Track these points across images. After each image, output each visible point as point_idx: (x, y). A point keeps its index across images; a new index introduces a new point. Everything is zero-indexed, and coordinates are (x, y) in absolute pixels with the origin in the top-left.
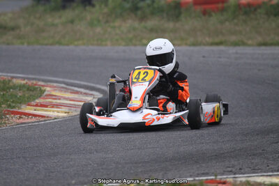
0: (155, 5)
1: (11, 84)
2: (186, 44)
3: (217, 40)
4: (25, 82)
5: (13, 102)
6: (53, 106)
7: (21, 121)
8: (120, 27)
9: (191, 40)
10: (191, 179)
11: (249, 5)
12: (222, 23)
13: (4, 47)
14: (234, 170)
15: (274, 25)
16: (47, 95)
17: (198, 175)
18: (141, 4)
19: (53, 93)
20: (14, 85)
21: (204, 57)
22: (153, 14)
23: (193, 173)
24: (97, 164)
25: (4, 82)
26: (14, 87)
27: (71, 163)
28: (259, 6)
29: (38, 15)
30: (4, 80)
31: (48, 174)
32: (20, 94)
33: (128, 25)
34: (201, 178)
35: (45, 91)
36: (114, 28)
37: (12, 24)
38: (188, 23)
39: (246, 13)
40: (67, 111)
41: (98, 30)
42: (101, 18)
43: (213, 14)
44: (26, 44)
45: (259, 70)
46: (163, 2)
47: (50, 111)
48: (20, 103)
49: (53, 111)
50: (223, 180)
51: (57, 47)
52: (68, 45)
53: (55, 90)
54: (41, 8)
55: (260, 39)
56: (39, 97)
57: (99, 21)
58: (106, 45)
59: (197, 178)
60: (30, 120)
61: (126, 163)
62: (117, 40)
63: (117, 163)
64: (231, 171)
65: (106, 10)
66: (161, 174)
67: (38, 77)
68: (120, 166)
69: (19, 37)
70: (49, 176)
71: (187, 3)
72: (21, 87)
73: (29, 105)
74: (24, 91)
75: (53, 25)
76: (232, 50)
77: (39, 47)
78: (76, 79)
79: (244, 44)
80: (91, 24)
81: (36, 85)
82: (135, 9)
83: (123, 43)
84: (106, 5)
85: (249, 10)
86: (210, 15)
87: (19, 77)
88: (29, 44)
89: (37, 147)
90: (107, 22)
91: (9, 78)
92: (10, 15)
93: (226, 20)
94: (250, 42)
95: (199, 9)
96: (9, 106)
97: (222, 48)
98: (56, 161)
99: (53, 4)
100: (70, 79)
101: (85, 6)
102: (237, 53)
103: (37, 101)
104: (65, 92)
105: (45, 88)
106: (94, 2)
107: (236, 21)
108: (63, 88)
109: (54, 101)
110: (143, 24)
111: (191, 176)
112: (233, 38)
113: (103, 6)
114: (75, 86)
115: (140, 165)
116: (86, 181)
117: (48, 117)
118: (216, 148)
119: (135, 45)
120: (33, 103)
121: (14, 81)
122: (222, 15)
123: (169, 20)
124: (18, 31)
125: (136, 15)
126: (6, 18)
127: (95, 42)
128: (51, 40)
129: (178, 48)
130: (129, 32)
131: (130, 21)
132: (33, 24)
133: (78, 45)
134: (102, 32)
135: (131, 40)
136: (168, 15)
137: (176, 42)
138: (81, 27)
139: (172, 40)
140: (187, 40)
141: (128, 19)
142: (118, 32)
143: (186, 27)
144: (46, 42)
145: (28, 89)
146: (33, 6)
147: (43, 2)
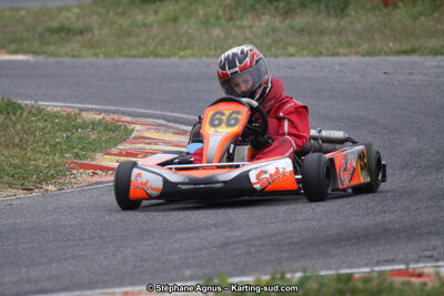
1: (79, 120)
2: (357, 53)
3: (406, 46)
4: (101, 117)
5: (82, 149)
6: (146, 154)
7: (96, 179)
8: (250, 27)
10: (367, 270)
12: (415, 18)
13: (68, 60)
14: (435, 254)
16: (136, 138)
17: (378, 263)
19: (146, 134)
20: (85, 122)
21: (385, 73)
22: (303, 5)
23: (371, 259)
24: (216, 247)
25: (68, 117)
26: (84, 126)
27: (176, 246)
29: (120, 10)
30: (68, 114)
31: (138, 264)
32: (93, 137)
33: (264, 24)
34: (383, 268)
35: (133, 130)
36: (243, 27)
37: (80, 25)
38: (360, 19)
41: (217, 32)
42: (221, 13)
43: (400, 4)
44: (101, 56)
48: (94, 151)
50: (418, 271)
51: (152, 59)
52: (168, 57)
53: (148, 130)
56: (124, 140)
57: (218, 18)
59: (377, 269)
61: (263, 245)
64: (432, 256)
67: (122, 108)
68: (253, 250)
69: (91, 45)
70: (141, 266)
72: (94, 125)
73: (107, 154)
74: (99, 132)
75: (145, 25)
76: (431, 61)
77: (123, 60)
78: (180, 113)
80: (206, 23)
81: (118, 121)
86: (396, 7)
87: (92, 110)
88: (106, 55)
89: (121, 220)
90: (231, 19)
91: (76, 110)
92: (76, 10)
93: (421, 14)
96: (77, 155)
97: (414, 58)
98: (151, 243)
100: (172, 112)
102: (438, 66)
103: (120, 147)
104: (165, 132)
105: (133, 126)
107: (436, 15)
108: (160, 125)
109: (148, 147)
110: (288, 22)
111: (366, 265)
112: (433, 43)
114: (181, 123)
115: (285, 248)
116: (200, 274)
118: (406, 219)
119: (276, 56)
120: (114, 150)
121: (84, 114)
122: (415, 5)
123: (329, 15)
124: (89, 35)
125: (276, 8)
126: (69, 14)
127: (212, 52)
128: (142, 50)
129: (344, 60)
130: (267, 34)
131: (267, 17)
132: (112, 23)
133: (185, 57)
134: (222, 36)
135: (269, 48)
136: (327, 6)
137: (341, 50)
138: (190, 27)
139: (334, 47)
140: (359, 45)
141: (264, 14)
142: (248, 35)
143: (358, 26)
144: (133, 53)
145: (106, 128)
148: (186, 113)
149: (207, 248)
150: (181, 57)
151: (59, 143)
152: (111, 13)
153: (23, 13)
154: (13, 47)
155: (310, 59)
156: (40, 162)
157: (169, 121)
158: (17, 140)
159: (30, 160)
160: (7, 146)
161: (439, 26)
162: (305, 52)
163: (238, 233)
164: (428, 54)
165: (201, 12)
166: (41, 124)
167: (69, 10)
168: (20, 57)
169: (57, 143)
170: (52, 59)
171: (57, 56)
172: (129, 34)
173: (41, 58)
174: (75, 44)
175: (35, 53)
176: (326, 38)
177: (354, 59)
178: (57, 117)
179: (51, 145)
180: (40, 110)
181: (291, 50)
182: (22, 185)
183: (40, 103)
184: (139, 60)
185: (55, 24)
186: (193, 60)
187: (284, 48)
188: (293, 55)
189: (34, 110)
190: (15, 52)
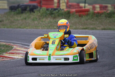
0: (60, 12)
2: (72, 29)
3: (85, 27)
4: (5, 44)
6: (17, 54)
7: (3, 60)
8: (45, 21)
9: (74, 27)
11: (98, 13)
12: (87, 20)
15: (108, 21)
16: (14, 49)
18: (53, 12)
19: (17, 48)
20: (1, 45)
21: (79, 34)
22: (59, 16)
28: (103, 13)
29: (11, 16)
32: (3, 49)
33: (48, 20)
35: (13, 47)
36: (43, 21)
37: (1, 19)
38: (73, 20)
39: (97, 16)
40: (22, 56)
41: (36, 22)
42: (37, 17)
43: (83, 16)
45: (102, 40)
46: (63, 11)
47: (15, 56)
48: (3, 52)
49: (17, 56)
51: (19, 29)
52: (23, 28)
53: (17, 47)
54: (13, 13)
55: (102, 27)
56: (11, 50)
57: (36, 19)
58: (39, 29)
60: (7, 60)
62: (44, 27)
65: (39, 14)
67: (10, 41)
69: (3, 25)
72: (3, 46)
73: (6, 53)
74: (5, 47)
75: (17, 20)
77: (11, 29)
78: (26, 43)
79: (96, 29)
80: (33, 20)
81: (10, 45)
82: (51, 14)
83: (46, 28)
84: (40, 12)
85: (98, 15)
86: (82, 17)
87: (3, 42)
88: (7, 27)
90: (40, 19)
93: (89, 19)
94: (98, 28)
95: (78, 14)
97: (87, 30)
99: (18, 11)
100: (24, 42)
101: (31, 12)
102: (93, 33)
104: (22, 48)
106: (35, 10)
107: (93, 19)
108: (21, 46)
110: (54, 20)
112: (91, 26)
113: (38, 12)
114: (26, 46)
117: (14, 58)
119: (51, 29)
120: (8, 52)
121: (1, 43)
122: (87, 17)
124: (3, 22)
125: (52, 16)
127: (35, 27)
128: (17, 26)
130: (49, 23)
131: (49, 19)
132: (9, 19)
133: (27, 28)
134: (37, 23)
135: (49, 27)
136: (65, 16)
138: (29, 21)
140: (72, 27)
141: (48, 18)
142: (44, 23)
143: (72, 22)
144: (14, 27)
145: (6, 47)
146: (9, 12)
147: (13, 10)
148: (27, 43)
150: (26, 29)
152: (9, 17)
157: (23, 45)
161: (93, 22)
164: (90, 29)
165: (32, 17)
172: (13, 22)
181: (55, 27)
184: (15, 29)
186: (29, 29)
188: (55, 29)
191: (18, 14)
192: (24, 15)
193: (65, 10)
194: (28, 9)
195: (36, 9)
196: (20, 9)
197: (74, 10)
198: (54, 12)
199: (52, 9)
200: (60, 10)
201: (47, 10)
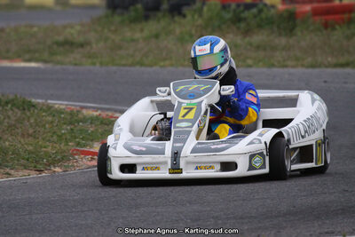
0: (263, 15)
1: (80, 116)
2: (303, 66)
3: (342, 60)
4: (98, 113)
5: (83, 139)
7: (93, 163)
9: (310, 59)
12: (348, 38)
13: (71, 68)
18: (243, 15)
20: (85, 117)
21: (325, 82)
22: (260, 26)
24: (191, 219)
25: (72, 114)
26: (84, 120)
27: (158, 218)
29: (113, 28)
30: (72, 111)
32: (91, 129)
37: (81, 39)
38: (305, 38)
42: (193, 32)
43: (337, 27)
44: (98, 65)
46: (273, 11)
48: (92, 140)
51: (138, 68)
52: (151, 66)
54: (117, 19)
57: (191, 36)
63: (217, 217)
65: (200, 22)
66: (273, 232)
67: (113, 107)
68: (220, 222)
69: (90, 56)
71: (304, 13)
72: (93, 120)
74: (96, 126)
75: (133, 40)
77: (114, 68)
80: (181, 40)
81: (112, 117)
82: (237, 19)
84: (201, 16)
86: (334, 28)
87: (90, 108)
88: (101, 64)
89: (114, 196)
91: (78, 108)
92: (78, 28)
95: (319, 20)
96: (78, 144)
97: (348, 70)
98: (139, 215)
99: (133, 14)
101: (173, 16)
106: (185, 10)
110: (247, 39)
111: (310, 236)
113: (196, 17)
115: (246, 221)
118: (343, 200)
121: (84, 111)
123: (280, 35)
124: (88, 48)
125: (238, 28)
126: (72, 31)
128: (131, 60)
129: (292, 70)
131: (231, 36)
133: (164, 66)
136: (278, 27)
137: (289, 63)
138: (169, 42)
139: (284, 61)
141: (228, 33)
143: (303, 44)
144: (124, 62)
145: (102, 123)
146: (107, 16)
147: (119, 11)
149: (182, 220)
150: (161, 67)
151: (64, 134)
152: (106, 31)
153: (35, 29)
154: (27, 56)
155: (265, 70)
156: (49, 149)
158: (31, 131)
159: (41, 147)
160: (23, 136)
162: (261, 64)
163: (209, 209)
165: (178, 31)
166: (50, 119)
167: (72, 27)
168: (33, 65)
169: (63, 134)
170: (58, 67)
171: (62, 63)
172: (120, 48)
173: (49, 66)
174: (76, 55)
175: (45, 61)
176: (278, 54)
177: (300, 71)
178: (62, 113)
179: (58, 136)
180: (49, 107)
181: (250, 62)
182: (35, 167)
183: (49, 101)
185: (61, 38)
186: (171, 68)
187: (244, 61)
188: (250, 66)
189: (44, 108)
190: (29, 60)
191: (135, 20)
192: (152, 26)
193: (280, 7)
194: (165, 6)
195: (188, 4)
196: (139, 6)
197: (308, 8)
198: (246, 14)
199: (238, 6)
200: (265, 10)
201: (224, 7)
